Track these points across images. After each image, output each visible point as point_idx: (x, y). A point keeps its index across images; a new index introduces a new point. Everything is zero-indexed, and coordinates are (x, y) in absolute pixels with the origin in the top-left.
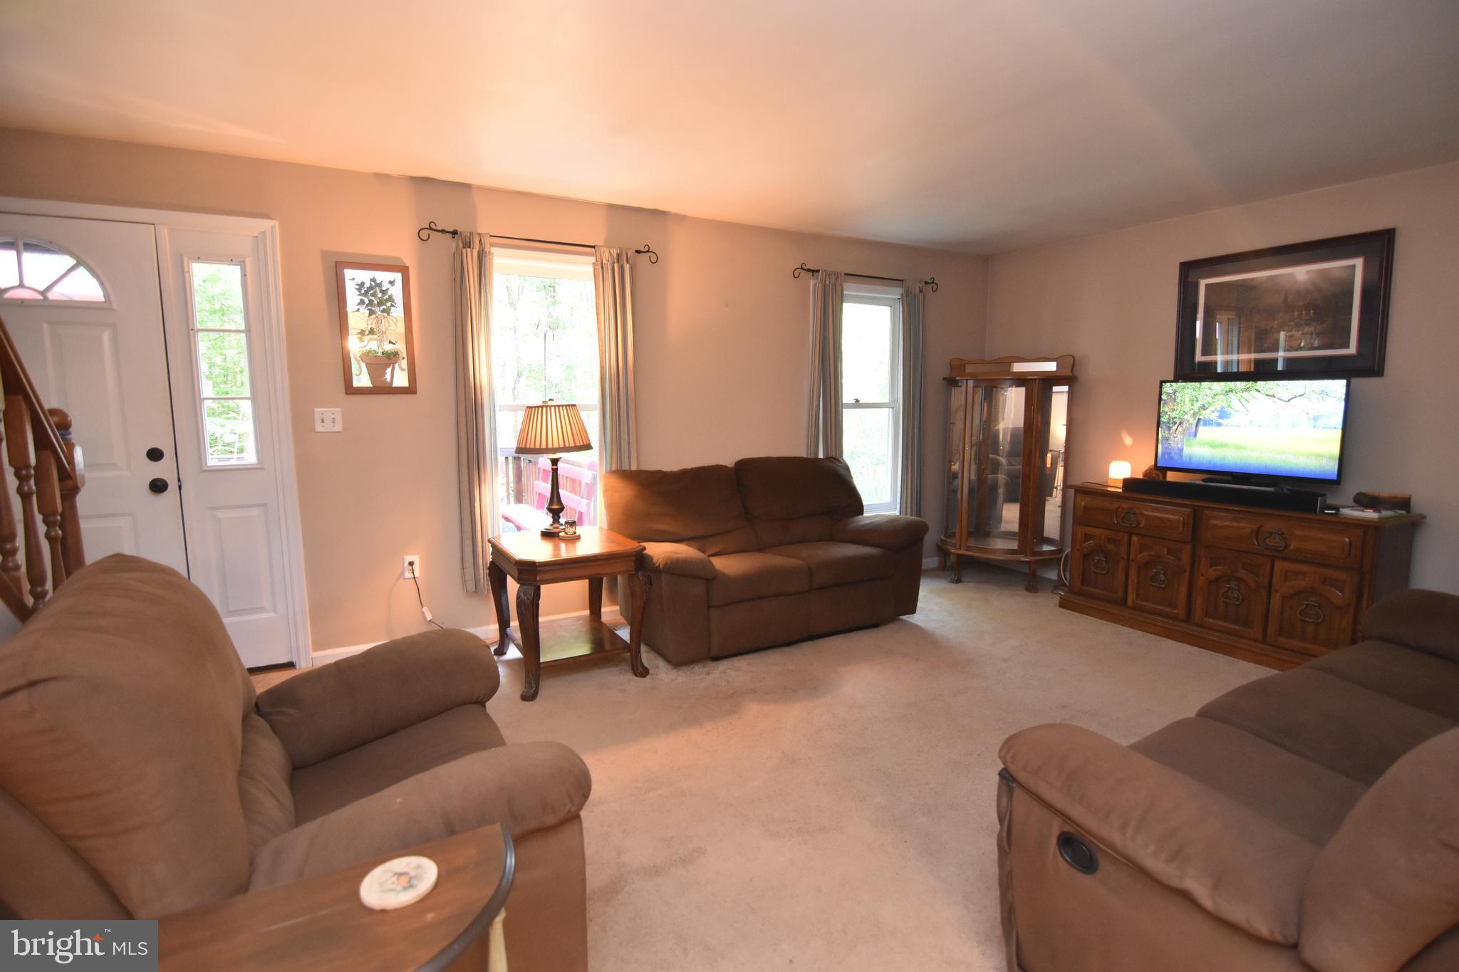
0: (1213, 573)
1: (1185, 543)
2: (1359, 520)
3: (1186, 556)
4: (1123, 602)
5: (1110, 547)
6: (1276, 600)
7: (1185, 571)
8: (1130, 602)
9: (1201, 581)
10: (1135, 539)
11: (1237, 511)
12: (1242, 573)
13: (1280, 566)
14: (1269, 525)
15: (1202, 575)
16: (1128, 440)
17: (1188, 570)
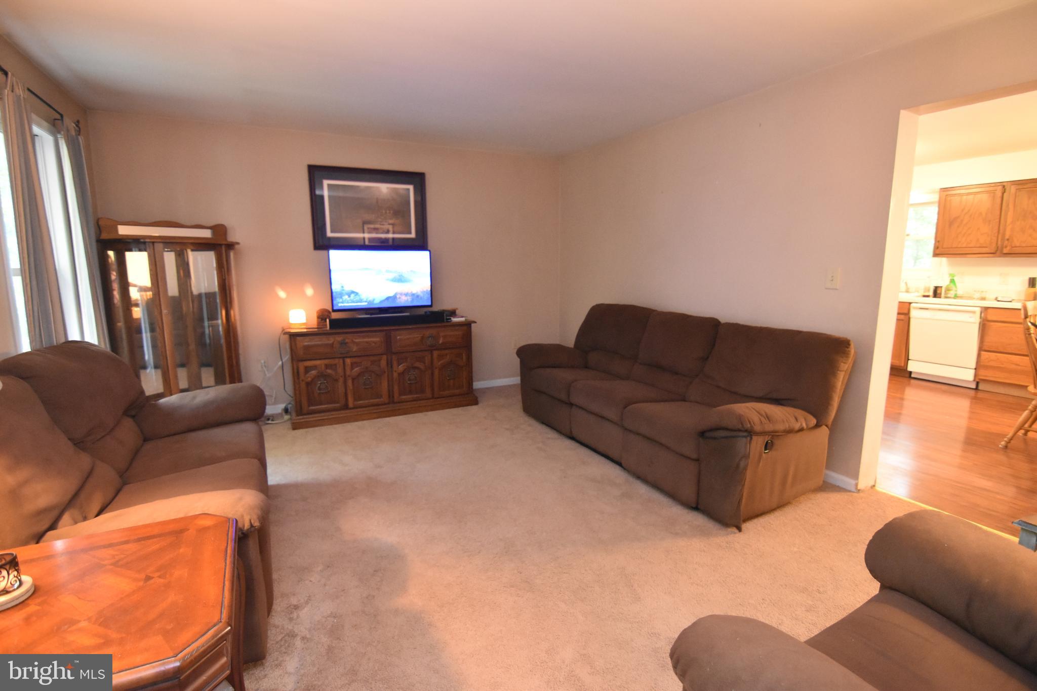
0: (401, 368)
1: (382, 354)
2: (459, 322)
3: (383, 363)
4: (346, 407)
5: (329, 371)
6: (436, 372)
7: (385, 372)
8: (351, 405)
9: (395, 375)
10: (348, 361)
11: (412, 328)
12: (417, 364)
13: (436, 353)
14: (428, 333)
15: (396, 371)
16: (282, 294)
17: (386, 370)
